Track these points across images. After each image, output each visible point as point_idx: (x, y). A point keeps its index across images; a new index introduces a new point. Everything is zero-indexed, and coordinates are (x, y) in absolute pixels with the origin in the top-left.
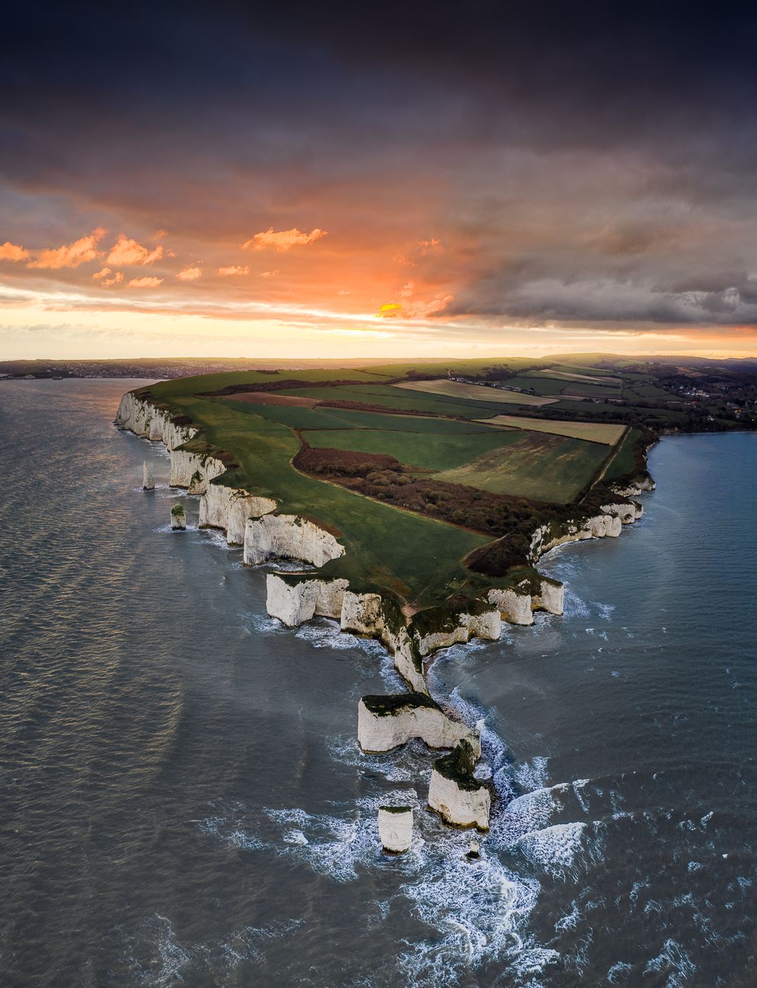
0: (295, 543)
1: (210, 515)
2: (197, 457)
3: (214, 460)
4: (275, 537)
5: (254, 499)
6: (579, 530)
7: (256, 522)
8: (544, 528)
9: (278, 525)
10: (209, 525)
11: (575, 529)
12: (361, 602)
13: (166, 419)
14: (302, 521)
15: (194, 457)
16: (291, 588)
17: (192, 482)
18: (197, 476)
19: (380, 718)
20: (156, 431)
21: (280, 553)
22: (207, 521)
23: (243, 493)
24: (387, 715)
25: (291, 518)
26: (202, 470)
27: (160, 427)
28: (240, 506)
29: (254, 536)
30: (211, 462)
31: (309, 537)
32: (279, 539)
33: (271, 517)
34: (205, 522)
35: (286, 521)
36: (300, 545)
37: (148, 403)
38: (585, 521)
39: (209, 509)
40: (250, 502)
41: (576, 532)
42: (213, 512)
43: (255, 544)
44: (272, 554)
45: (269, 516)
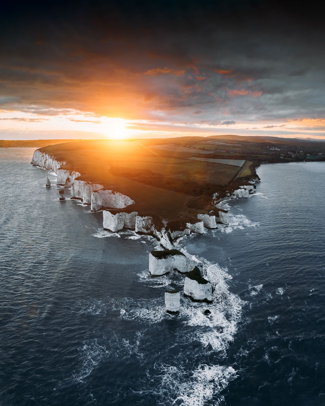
0: (112, 202)
1: (75, 193)
2: (68, 172)
3: (75, 172)
4: (104, 200)
5: (94, 185)
6: (231, 195)
7: (96, 193)
8: (217, 193)
9: (105, 194)
10: (75, 197)
11: (229, 194)
12: (144, 220)
13: (53, 159)
14: (115, 193)
15: (67, 172)
16: (114, 216)
17: (66, 182)
18: (68, 180)
19: (159, 260)
20: (49, 165)
21: (106, 206)
22: (74, 196)
23: (89, 183)
24: (162, 258)
25: (110, 191)
26: (70, 177)
27: (51, 163)
28: (88, 188)
29: (95, 199)
30: (74, 173)
31: (118, 199)
32: (106, 200)
33: (102, 191)
34: (73, 196)
35: (108, 192)
36: (114, 202)
37: (45, 153)
38: (233, 191)
39: (75, 190)
40: (92, 186)
41: (230, 196)
42: (76, 192)
43: (96, 202)
44: (103, 207)
45: (101, 190)
